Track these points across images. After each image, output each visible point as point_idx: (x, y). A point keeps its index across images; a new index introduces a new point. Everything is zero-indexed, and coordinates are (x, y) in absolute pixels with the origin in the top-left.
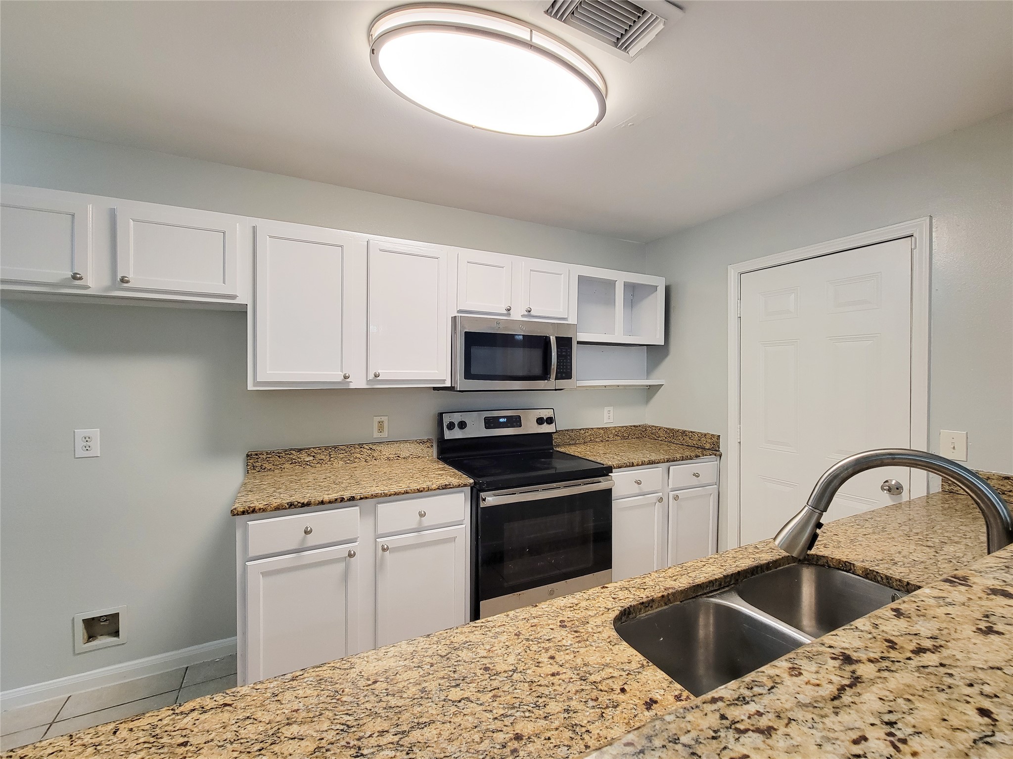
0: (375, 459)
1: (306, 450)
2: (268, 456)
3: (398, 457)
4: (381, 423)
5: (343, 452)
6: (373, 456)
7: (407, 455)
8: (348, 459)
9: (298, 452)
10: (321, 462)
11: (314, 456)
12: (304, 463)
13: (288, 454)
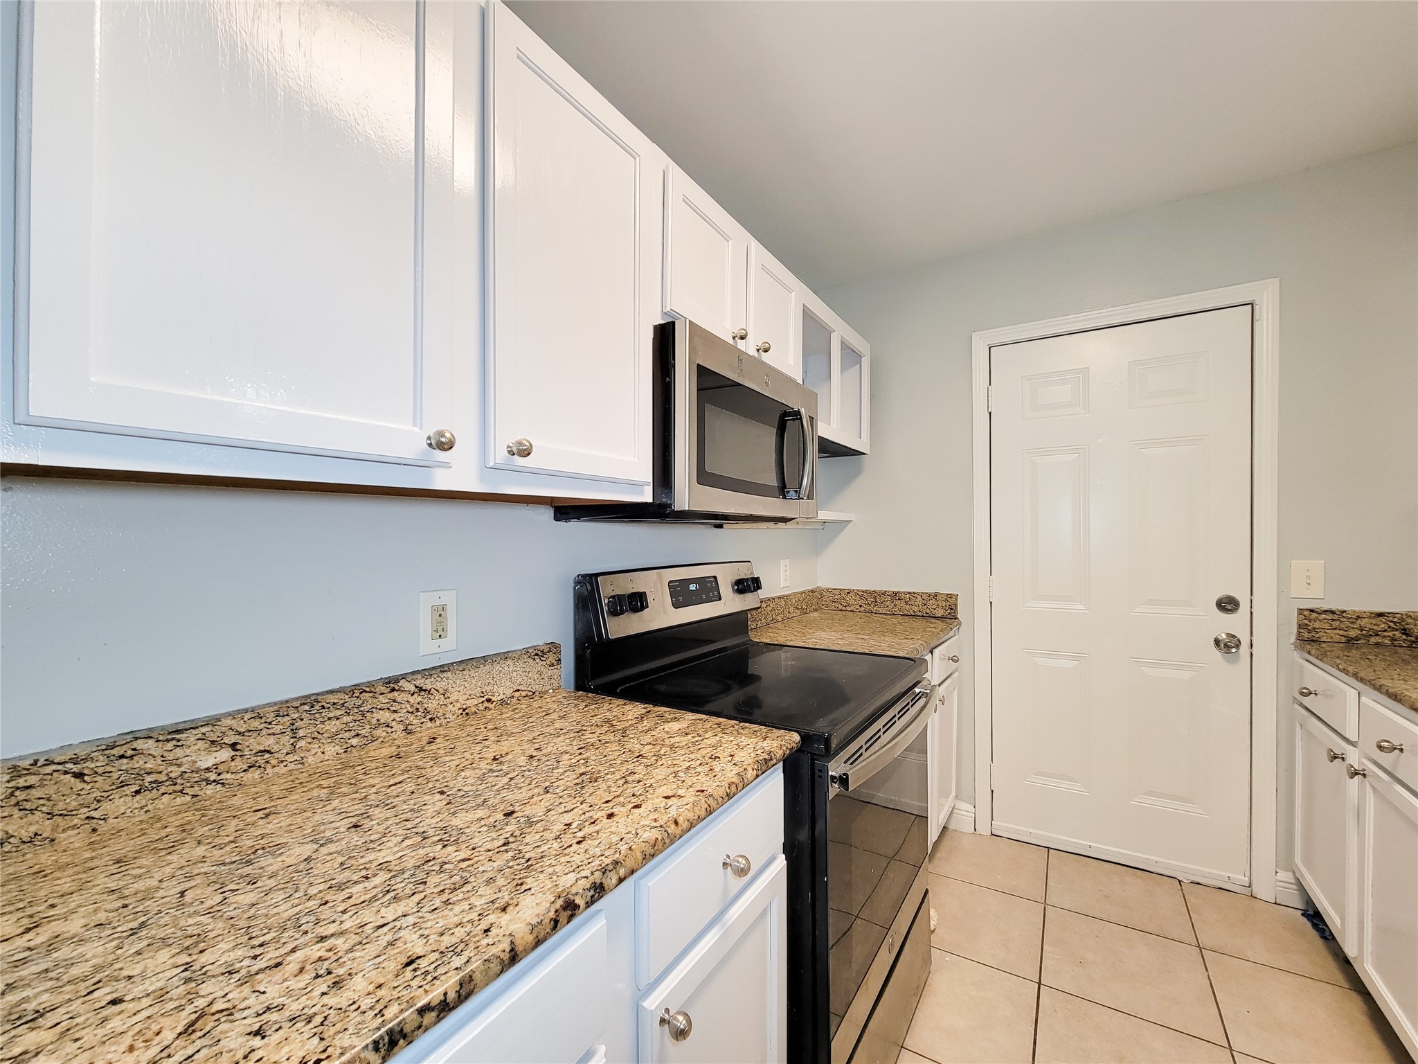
0: (431, 719)
1: (203, 730)
2: (21, 782)
3: (489, 700)
4: (440, 613)
5: (338, 713)
6: (426, 711)
7: (509, 692)
8: (353, 733)
9: (168, 741)
10: (261, 760)
11: (234, 746)
12: (196, 777)
13: (122, 757)
